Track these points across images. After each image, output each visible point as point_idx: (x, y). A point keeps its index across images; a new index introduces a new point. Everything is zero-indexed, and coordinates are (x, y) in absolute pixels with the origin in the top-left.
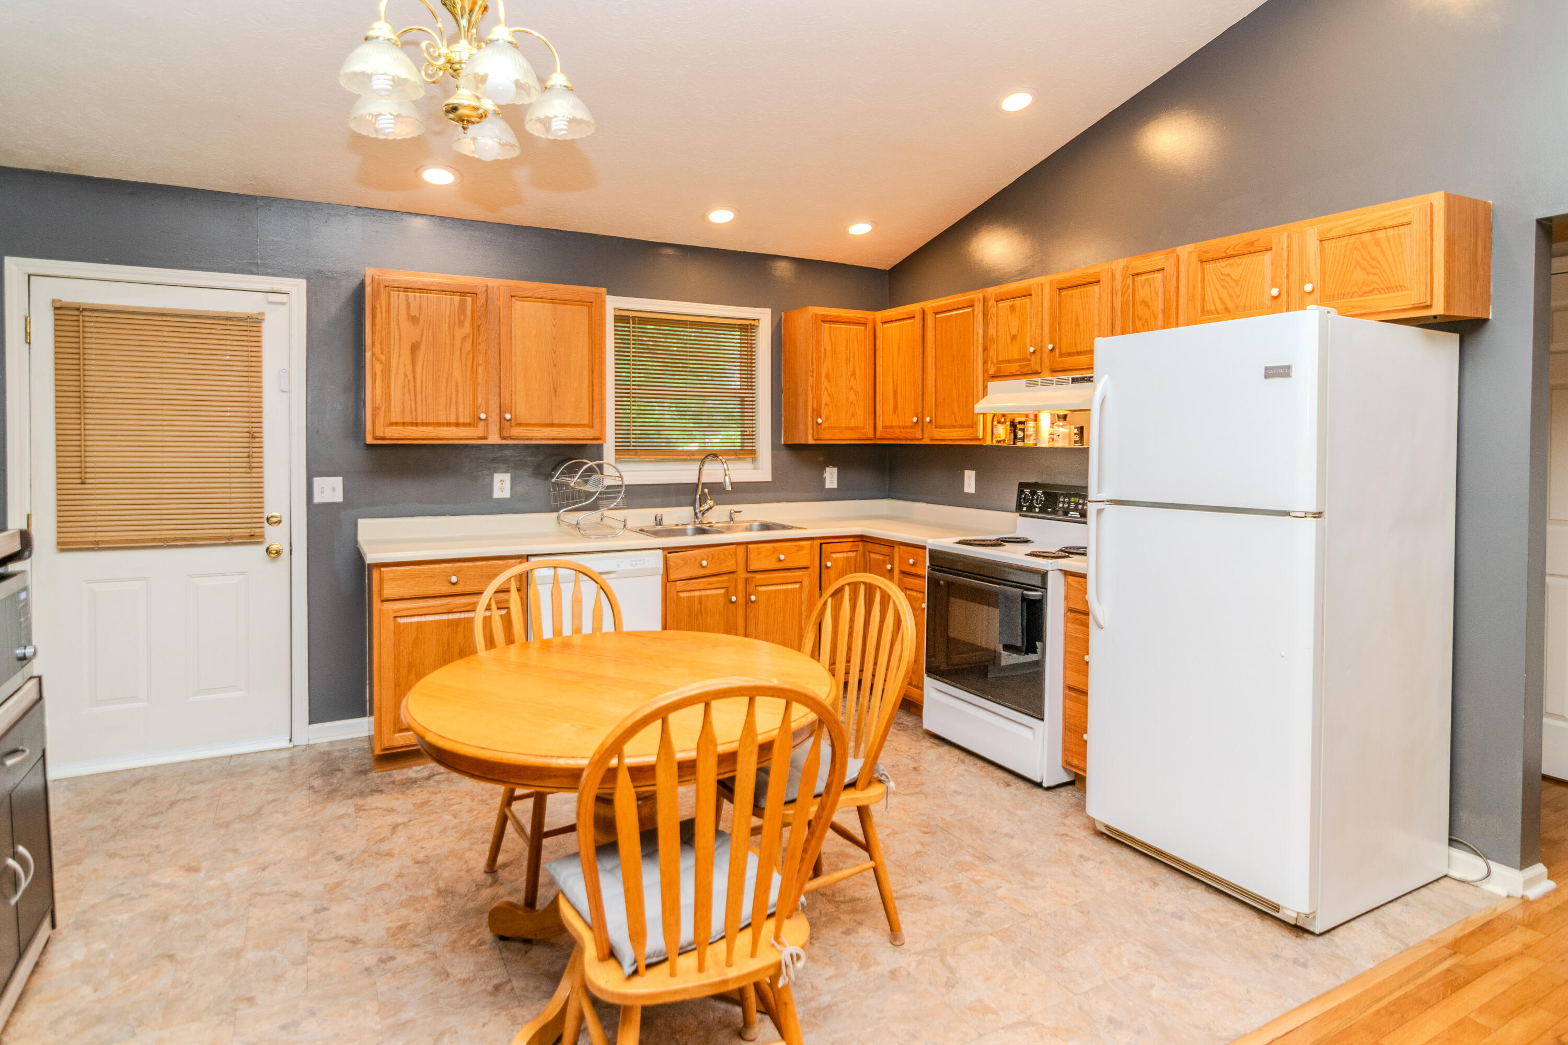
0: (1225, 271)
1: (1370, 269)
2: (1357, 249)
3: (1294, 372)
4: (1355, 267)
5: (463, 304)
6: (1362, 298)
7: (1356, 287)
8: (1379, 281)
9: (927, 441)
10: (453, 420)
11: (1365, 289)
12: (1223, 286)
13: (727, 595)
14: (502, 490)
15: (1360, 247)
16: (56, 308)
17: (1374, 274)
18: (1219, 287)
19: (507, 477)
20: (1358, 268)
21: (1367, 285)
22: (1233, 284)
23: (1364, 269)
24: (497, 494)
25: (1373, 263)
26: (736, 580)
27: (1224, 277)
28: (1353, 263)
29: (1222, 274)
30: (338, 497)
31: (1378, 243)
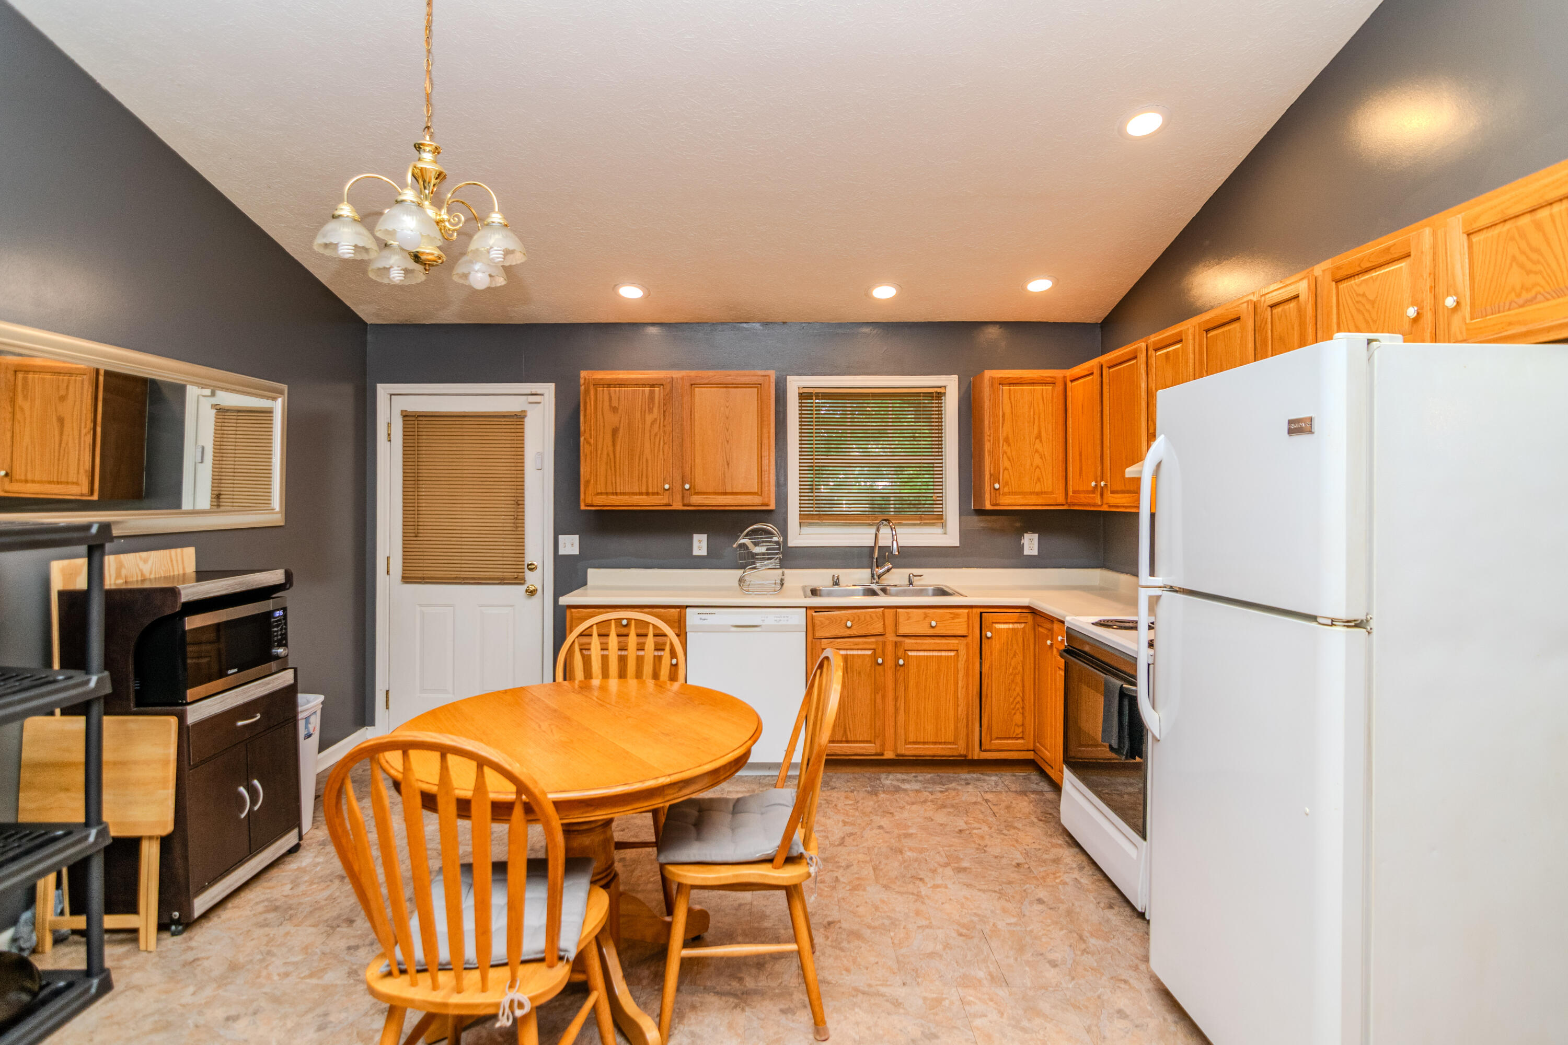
0: (1360, 291)
1: (1529, 265)
2: (1513, 239)
3: (1316, 427)
4: (1511, 265)
5: (652, 393)
6: (1521, 310)
7: (1513, 294)
8: (1543, 283)
9: (1105, 508)
10: (644, 490)
11: (1526, 296)
12: (1359, 311)
13: (874, 656)
14: (700, 548)
15: (1517, 236)
16: (404, 417)
17: (1536, 273)
18: (1355, 312)
19: (704, 537)
20: (1514, 264)
21: (1528, 290)
22: (1368, 306)
23: (1522, 266)
24: (696, 552)
25: (1535, 256)
26: (884, 643)
27: (1360, 299)
28: (1508, 262)
29: (1358, 295)
30: (576, 552)
31: (1539, 226)
